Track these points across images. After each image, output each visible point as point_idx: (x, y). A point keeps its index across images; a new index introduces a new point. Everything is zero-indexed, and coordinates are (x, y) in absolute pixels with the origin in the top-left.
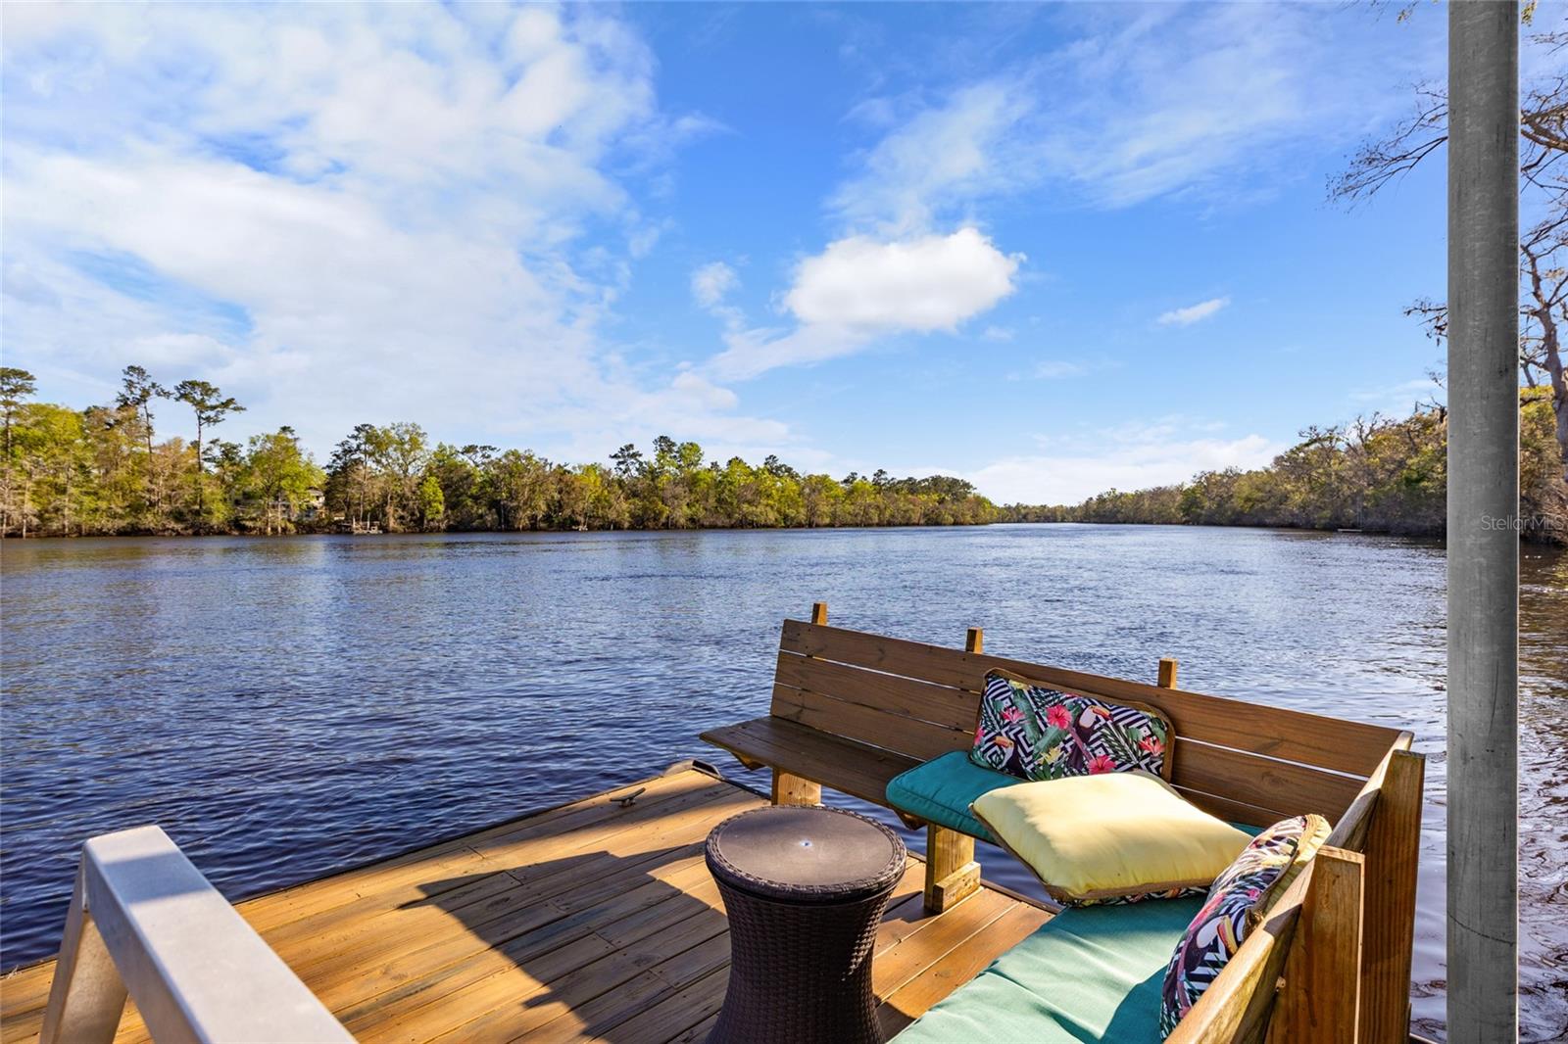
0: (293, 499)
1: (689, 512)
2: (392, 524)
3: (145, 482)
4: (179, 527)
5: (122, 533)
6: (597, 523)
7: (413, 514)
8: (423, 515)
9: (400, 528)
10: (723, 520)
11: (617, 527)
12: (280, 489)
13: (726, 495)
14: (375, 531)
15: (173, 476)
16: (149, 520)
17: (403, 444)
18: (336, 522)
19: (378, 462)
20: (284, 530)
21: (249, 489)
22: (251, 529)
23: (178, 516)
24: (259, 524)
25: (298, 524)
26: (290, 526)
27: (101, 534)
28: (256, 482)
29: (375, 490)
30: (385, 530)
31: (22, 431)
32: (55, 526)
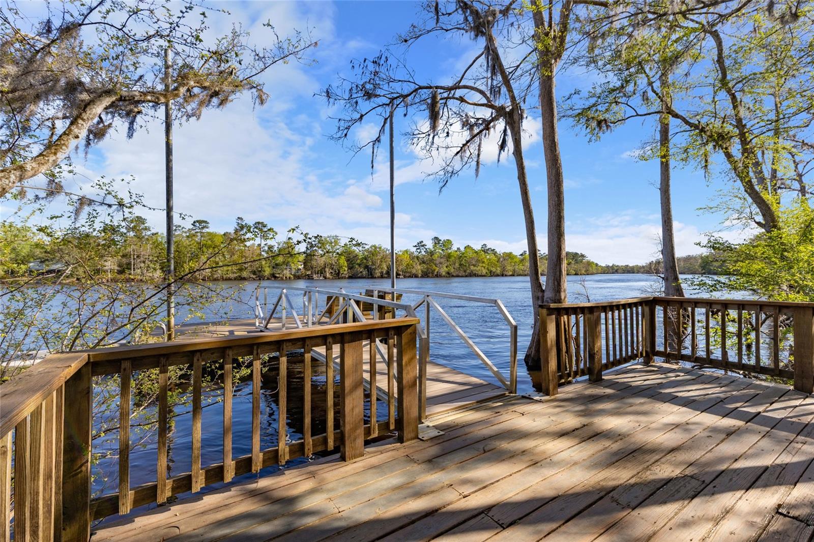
0: (293, 266)
1: (447, 270)
2: (328, 275)
3: (243, 260)
4: (254, 277)
5: (235, 279)
6: (407, 275)
7: (335, 271)
8: (339, 272)
9: (331, 277)
10: (463, 273)
11: (416, 276)
13: (463, 262)
14: (321, 278)
15: (252, 257)
16: (245, 274)
17: (331, 243)
18: (308, 275)
20: (289, 278)
21: (277, 262)
22: (278, 278)
23: (254, 273)
24: (281, 276)
25: (294, 276)
26: (292, 276)
27: (230, 279)
28: (280, 259)
29: (322, 262)
30: (325, 278)
31: (205, 242)
32: (215, 276)
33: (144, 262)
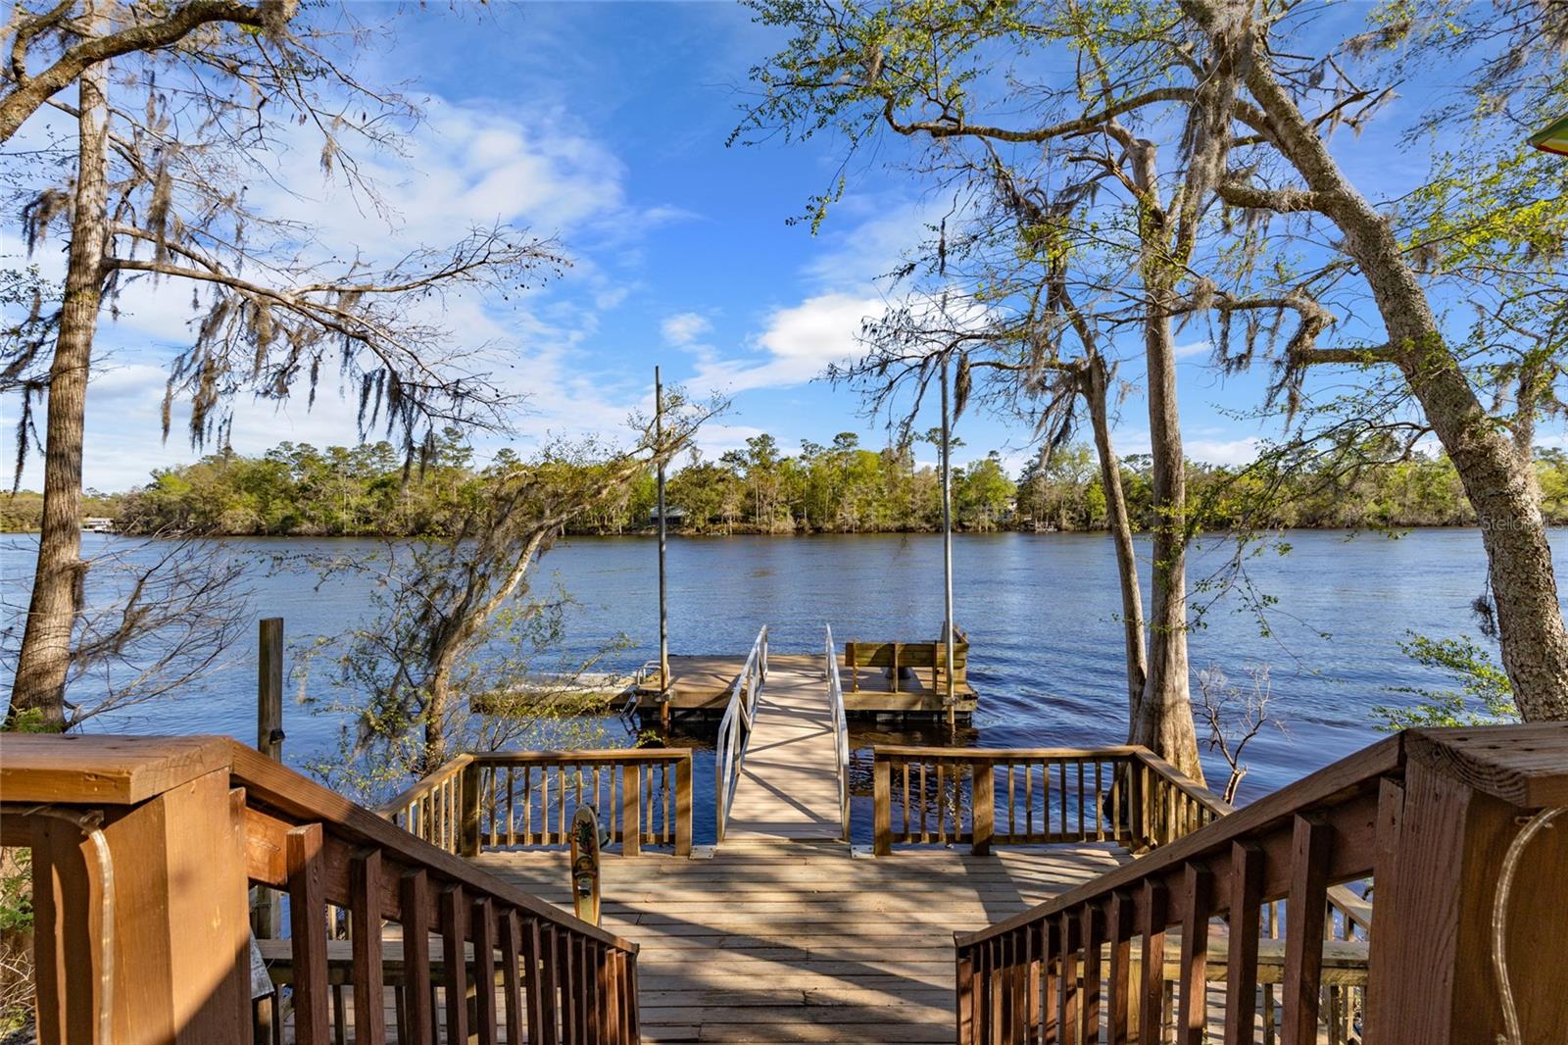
0: (995, 506)
1: (1377, 509)
2: (1065, 523)
3: (909, 497)
4: (927, 526)
5: (899, 530)
7: (1081, 516)
8: (1088, 514)
9: (1071, 527)
10: (1428, 516)
12: (987, 499)
14: (1051, 529)
15: (925, 492)
16: (912, 522)
17: (1074, 459)
18: (1025, 523)
19: (1056, 474)
20: (989, 528)
21: (968, 499)
22: (968, 527)
23: (927, 519)
24: (974, 524)
25: (999, 524)
26: (993, 525)
27: (887, 531)
28: (972, 495)
29: (1053, 497)
30: (1059, 529)
31: (852, 468)
32: (867, 526)
33: (771, 504)
